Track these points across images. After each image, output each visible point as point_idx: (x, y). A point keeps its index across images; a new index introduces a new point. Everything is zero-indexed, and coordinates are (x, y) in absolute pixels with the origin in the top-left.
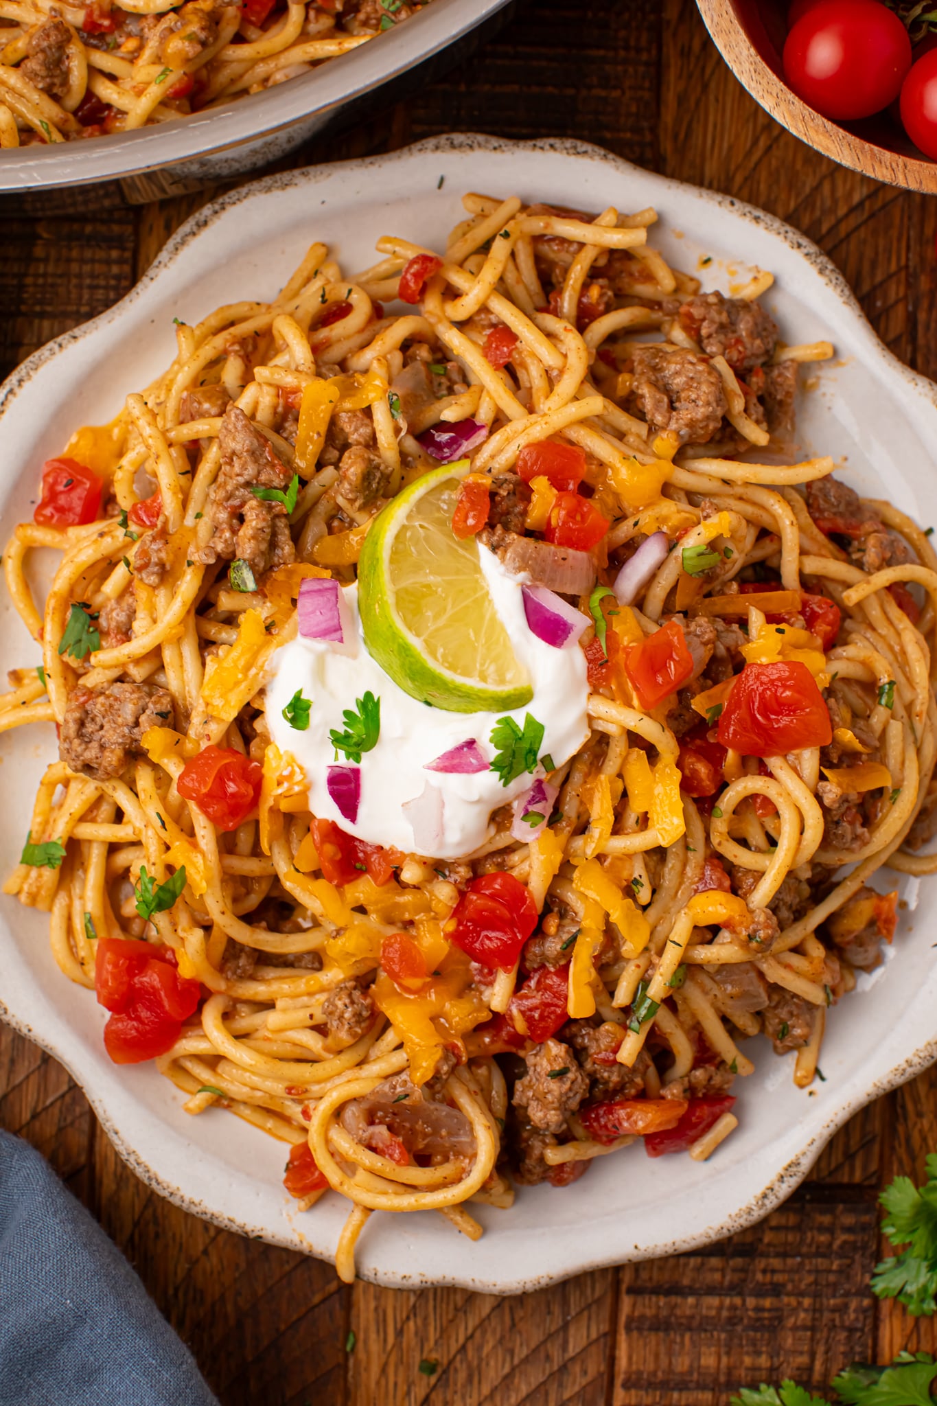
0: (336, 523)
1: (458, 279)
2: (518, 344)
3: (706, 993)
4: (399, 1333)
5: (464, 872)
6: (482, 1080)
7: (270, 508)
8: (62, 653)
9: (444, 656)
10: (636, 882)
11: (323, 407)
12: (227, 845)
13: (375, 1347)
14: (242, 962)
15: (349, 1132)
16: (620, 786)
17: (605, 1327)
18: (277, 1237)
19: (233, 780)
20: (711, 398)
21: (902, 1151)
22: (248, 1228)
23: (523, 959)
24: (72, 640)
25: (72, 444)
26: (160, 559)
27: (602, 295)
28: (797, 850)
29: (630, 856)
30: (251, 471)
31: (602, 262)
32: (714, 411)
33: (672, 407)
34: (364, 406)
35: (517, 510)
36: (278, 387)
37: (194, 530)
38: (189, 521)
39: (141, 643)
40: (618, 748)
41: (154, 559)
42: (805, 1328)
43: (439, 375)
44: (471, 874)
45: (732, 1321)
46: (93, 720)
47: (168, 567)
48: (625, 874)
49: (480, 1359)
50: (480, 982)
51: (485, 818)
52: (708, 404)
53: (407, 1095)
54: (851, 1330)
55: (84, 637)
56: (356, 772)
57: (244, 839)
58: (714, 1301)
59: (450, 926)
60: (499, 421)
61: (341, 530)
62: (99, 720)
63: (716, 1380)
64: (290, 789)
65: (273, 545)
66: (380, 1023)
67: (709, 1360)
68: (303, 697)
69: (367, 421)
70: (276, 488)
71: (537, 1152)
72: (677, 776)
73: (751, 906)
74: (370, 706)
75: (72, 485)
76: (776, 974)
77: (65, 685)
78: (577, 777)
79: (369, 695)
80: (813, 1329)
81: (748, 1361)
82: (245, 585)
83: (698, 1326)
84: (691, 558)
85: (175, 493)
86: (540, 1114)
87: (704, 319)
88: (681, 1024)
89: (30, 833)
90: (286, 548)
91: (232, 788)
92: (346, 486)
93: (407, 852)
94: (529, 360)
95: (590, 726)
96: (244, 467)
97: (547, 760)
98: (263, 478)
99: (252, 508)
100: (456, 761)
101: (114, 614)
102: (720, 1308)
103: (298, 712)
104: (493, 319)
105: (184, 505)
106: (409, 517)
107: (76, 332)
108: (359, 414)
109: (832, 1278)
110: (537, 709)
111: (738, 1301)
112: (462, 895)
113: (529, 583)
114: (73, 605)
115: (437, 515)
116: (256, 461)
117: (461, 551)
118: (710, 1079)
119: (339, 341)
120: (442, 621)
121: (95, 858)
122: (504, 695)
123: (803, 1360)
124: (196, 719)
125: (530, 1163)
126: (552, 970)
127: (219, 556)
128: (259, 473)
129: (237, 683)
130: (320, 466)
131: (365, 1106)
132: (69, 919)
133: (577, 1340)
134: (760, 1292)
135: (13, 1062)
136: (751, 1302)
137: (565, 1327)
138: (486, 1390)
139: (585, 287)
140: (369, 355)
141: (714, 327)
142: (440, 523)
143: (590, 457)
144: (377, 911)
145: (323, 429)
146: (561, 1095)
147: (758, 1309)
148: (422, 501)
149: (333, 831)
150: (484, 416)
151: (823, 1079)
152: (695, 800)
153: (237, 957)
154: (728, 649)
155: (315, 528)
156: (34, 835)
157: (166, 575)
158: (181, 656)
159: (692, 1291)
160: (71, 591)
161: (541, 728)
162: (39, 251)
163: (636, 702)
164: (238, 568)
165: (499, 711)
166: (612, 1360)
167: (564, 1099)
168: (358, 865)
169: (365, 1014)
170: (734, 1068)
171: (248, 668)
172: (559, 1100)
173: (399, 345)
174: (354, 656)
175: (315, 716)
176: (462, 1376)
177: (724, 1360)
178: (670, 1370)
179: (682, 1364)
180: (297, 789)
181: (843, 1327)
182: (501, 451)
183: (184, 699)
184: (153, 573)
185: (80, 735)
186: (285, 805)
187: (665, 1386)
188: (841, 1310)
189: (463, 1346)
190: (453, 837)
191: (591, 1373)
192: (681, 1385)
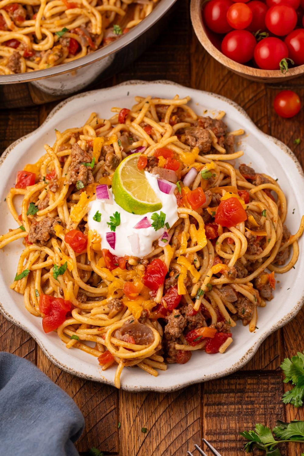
0: (105, 174)
1: (134, 115)
2: (153, 129)
3: (218, 295)
4: (134, 421)
5: (146, 262)
6: (155, 326)
7: (87, 168)
8: (28, 215)
9: (137, 196)
10: (195, 260)
11: (100, 144)
12: (78, 259)
13: (127, 426)
14: (83, 297)
15: (117, 338)
16: (189, 235)
17: (199, 416)
18: (96, 378)
19: (80, 237)
20: (207, 136)
22: (87, 375)
23: (165, 286)
24: (30, 211)
25: (24, 168)
26: (56, 184)
27: (176, 119)
28: (240, 251)
29: (193, 253)
30: (81, 158)
31: (175, 111)
32: (208, 140)
33: (196, 141)
34: (111, 144)
35: (155, 164)
36: (86, 141)
37: (65, 178)
38: (64, 176)
39: (52, 206)
40: (187, 222)
41: (55, 184)
42: (262, 414)
43: (131, 140)
44: (148, 262)
45: (239, 413)
46: (38, 228)
47: (58, 186)
48: (192, 259)
49: (160, 428)
50: (153, 296)
51: (151, 244)
52: (206, 138)
53: (133, 321)
54: (278, 415)
55: (34, 210)
56: (114, 234)
57: (83, 259)
58: (233, 407)
59: (143, 276)
60: (148, 146)
61: (106, 176)
62: (40, 228)
63: (236, 431)
64: (96, 240)
65: (88, 178)
66: (125, 308)
67: (233, 425)
68: (99, 213)
69: (112, 148)
70: (88, 163)
71: (173, 346)
72: (204, 231)
73: (229, 266)
74: (117, 215)
75: (26, 177)
76: (238, 289)
77: (29, 224)
78: (177, 233)
79: (117, 212)
80: (265, 415)
81: (245, 425)
82: (81, 186)
83: (229, 415)
84: (204, 174)
85: (59, 168)
86: (172, 331)
87: (205, 122)
88: (212, 306)
89: (17, 273)
90: (91, 179)
91: (80, 238)
92: (107, 162)
93: (129, 256)
94: (156, 132)
95: (179, 216)
96: (79, 157)
97: (167, 224)
98: (84, 160)
99: (82, 167)
100: (142, 224)
101: (43, 203)
102: (235, 409)
103: (97, 217)
104: (145, 124)
105: (62, 172)
106: (125, 165)
107: (26, 136)
108: (110, 146)
109: (269, 399)
110: (163, 210)
111: (240, 406)
112: (146, 268)
113: (159, 178)
114: (30, 203)
115: (133, 165)
116: (82, 156)
117: (140, 174)
118: (223, 325)
119: (102, 132)
120: (136, 189)
121: (38, 275)
122: (154, 205)
124: (68, 224)
125: (171, 350)
126: (173, 287)
127: (73, 182)
128: (83, 159)
129: (80, 211)
130: (99, 161)
131: (121, 330)
132: (30, 295)
133: (190, 420)
134: (247, 404)
135: (11, 347)
136: (244, 407)
137: (186, 416)
138: (163, 437)
139: (171, 117)
140: (111, 133)
141: (208, 125)
142: (134, 167)
143: (174, 152)
144: (122, 277)
145: (100, 150)
146: (178, 322)
147: (247, 409)
148: (128, 162)
149: (109, 254)
150: (145, 145)
151: (258, 328)
152: (210, 240)
153: (82, 296)
154: (216, 199)
155: (99, 175)
156: (18, 273)
157: (58, 189)
158: (63, 210)
159: (225, 404)
160: (29, 200)
161: (165, 215)
162: (10, 123)
163: (190, 207)
164: (78, 183)
165: (153, 211)
166: (202, 428)
167: (179, 323)
168: (116, 264)
169: (120, 304)
170: (230, 323)
171: (83, 207)
172: (178, 324)
173: (119, 130)
174: (112, 204)
175: (102, 218)
176: (155, 433)
177: (238, 425)
178: (221, 429)
179: (224, 427)
180: (98, 239)
181: (275, 414)
182: (149, 152)
183: (65, 220)
184: (54, 188)
185: (35, 232)
186: (94, 247)
187: (219, 434)
188: (274, 408)
189: (155, 424)
190: (142, 248)
191: (196, 430)
192: (225, 433)
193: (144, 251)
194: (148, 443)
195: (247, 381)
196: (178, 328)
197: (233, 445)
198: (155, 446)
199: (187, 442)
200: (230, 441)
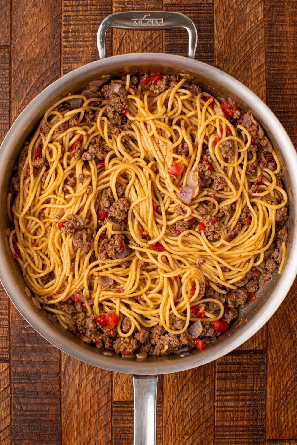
4: (173, 382)
17: (213, 379)
21: (270, 343)
42: (252, 378)
45: (237, 378)
49: (189, 387)
54: (261, 379)
58: (234, 374)
63: (235, 389)
67: (233, 385)
81: (241, 385)
83: (231, 379)
102: (235, 375)
109: (257, 368)
111: (239, 373)
123: (252, 385)
133: (207, 382)
134: (243, 372)
136: (241, 374)
137: (205, 379)
138: (190, 392)
159: (229, 372)
166: (215, 386)
176: (185, 390)
177: (236, 385)
178: (226, 388)
179: (228, 386)
181: (260, 378)
187: (225, 391)
188: (259, 375)
189: (185, 384)
191: (211, 388)
192: (228, 391)
194: (181, 396)
195: (243, 357)
197: (233, 397)
198: (185, 398)
199: (205, 395)
200: (232, 395)
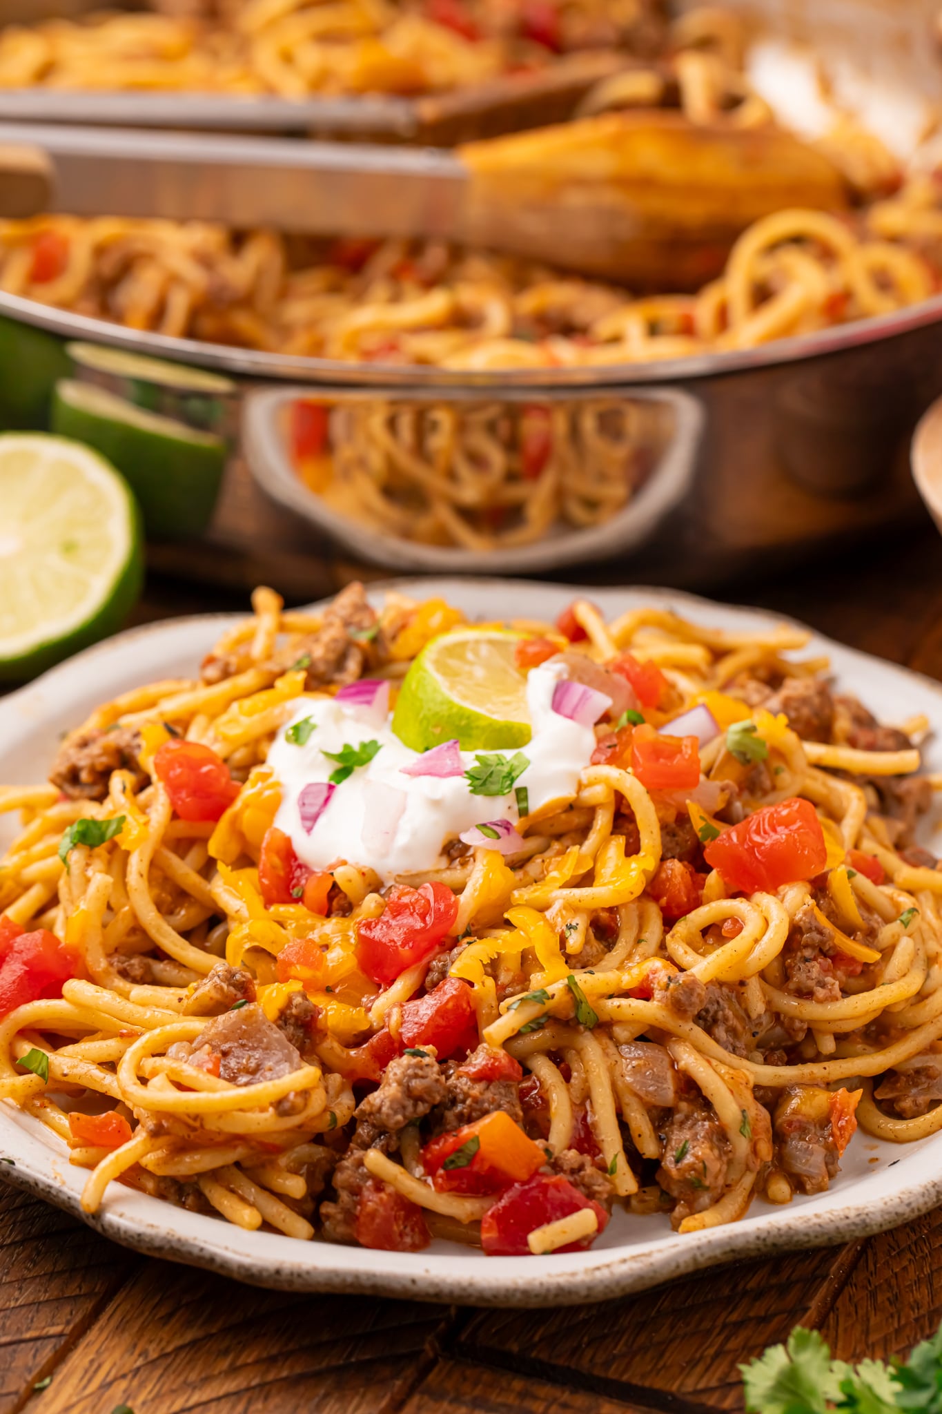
3: (606, 1054)
10: (570, 927)
12: (174, 843)
13: (68, 1389)
14: (134, 961)
16: (590, 864)
18: (30, 1169)
23: (425, 972)
28: (752, 949)
29: (576, 908)
40: (601, 820)
51: (438, 841)
56: (332, 791)
64: (260, 793)
68: (311, 720)
74: (371, 747)
78: (552, 850)
79: (373, 742)
84: (736, 733)
95: (578, 792)
97: (521, 794)
100: (432, 763)
118: (581, 1167)
125: (346, 1166)
161: (526, 764)
168: (294, 892)
169: (239, 978)
170: (613, 1170)
171: (268, 704)
175: (315, 738)
180: (268, 794)
186: (249, 818)
190: (402, 839)
193: (406, 850)
196: (399, 1088)
